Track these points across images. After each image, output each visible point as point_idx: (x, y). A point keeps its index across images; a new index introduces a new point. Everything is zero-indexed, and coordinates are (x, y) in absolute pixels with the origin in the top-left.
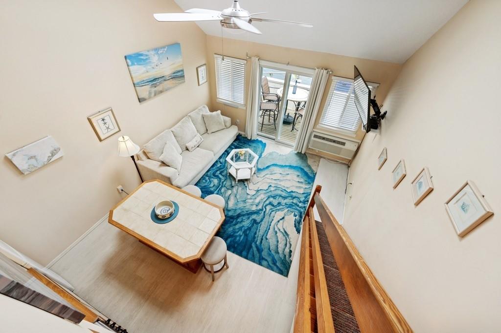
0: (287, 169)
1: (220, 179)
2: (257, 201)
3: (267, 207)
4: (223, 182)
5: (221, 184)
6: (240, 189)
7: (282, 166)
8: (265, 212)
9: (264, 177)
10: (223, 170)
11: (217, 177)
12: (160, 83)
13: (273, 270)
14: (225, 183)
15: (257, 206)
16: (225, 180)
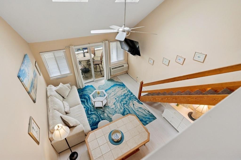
0: (112, 88)
1: (94, 113)
2: (119, 107)
3: (125, 106)
4: (97, 113)
5: (97, 115)
6: (107, 109)
7: (109, 89)
8: (126, 108)
9: (109, 97)
10: (90, 109)
11: (91, 114)
12: (34, 84)
13: (152, 121)
14: (98, 113)
15: (121, 109)
16: (97, 112)
